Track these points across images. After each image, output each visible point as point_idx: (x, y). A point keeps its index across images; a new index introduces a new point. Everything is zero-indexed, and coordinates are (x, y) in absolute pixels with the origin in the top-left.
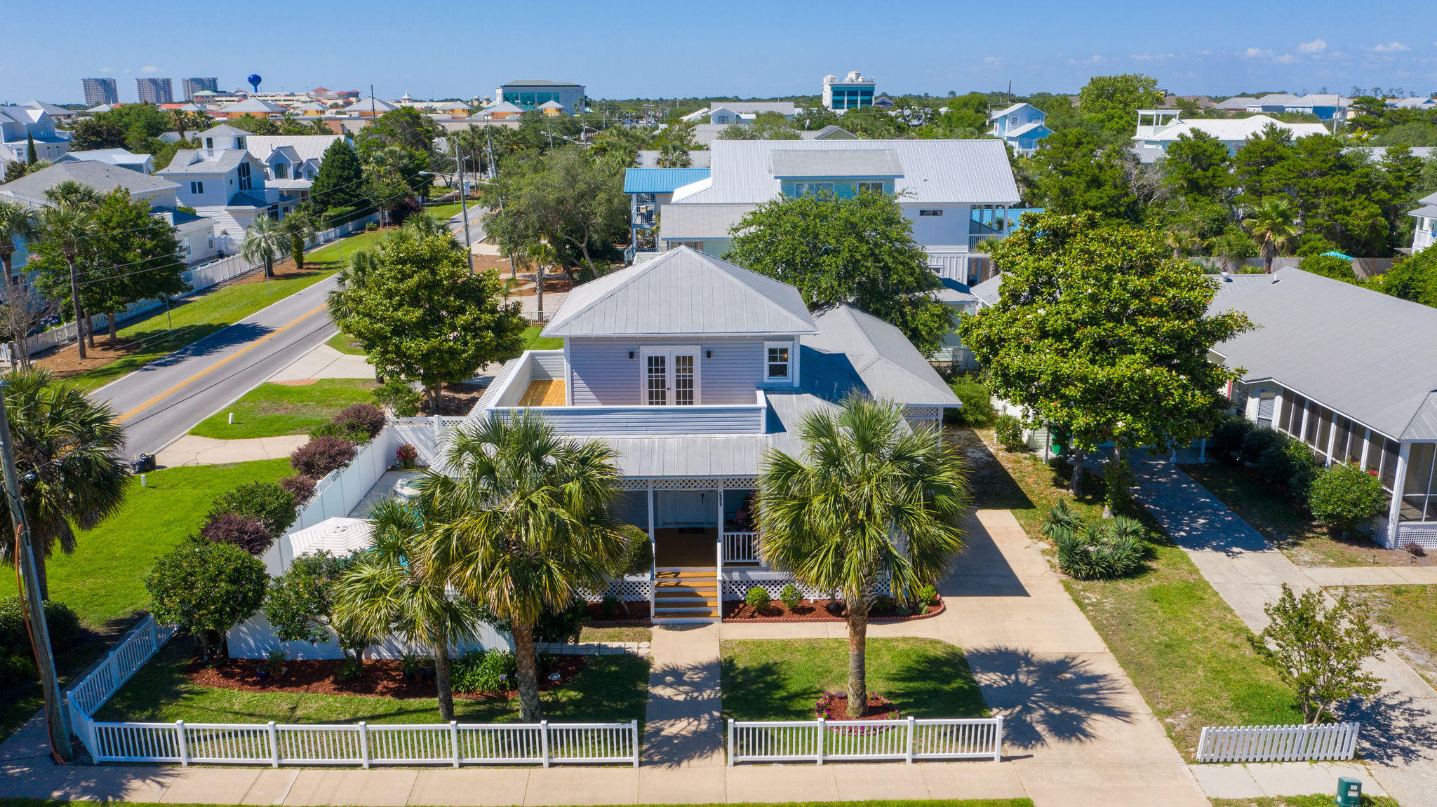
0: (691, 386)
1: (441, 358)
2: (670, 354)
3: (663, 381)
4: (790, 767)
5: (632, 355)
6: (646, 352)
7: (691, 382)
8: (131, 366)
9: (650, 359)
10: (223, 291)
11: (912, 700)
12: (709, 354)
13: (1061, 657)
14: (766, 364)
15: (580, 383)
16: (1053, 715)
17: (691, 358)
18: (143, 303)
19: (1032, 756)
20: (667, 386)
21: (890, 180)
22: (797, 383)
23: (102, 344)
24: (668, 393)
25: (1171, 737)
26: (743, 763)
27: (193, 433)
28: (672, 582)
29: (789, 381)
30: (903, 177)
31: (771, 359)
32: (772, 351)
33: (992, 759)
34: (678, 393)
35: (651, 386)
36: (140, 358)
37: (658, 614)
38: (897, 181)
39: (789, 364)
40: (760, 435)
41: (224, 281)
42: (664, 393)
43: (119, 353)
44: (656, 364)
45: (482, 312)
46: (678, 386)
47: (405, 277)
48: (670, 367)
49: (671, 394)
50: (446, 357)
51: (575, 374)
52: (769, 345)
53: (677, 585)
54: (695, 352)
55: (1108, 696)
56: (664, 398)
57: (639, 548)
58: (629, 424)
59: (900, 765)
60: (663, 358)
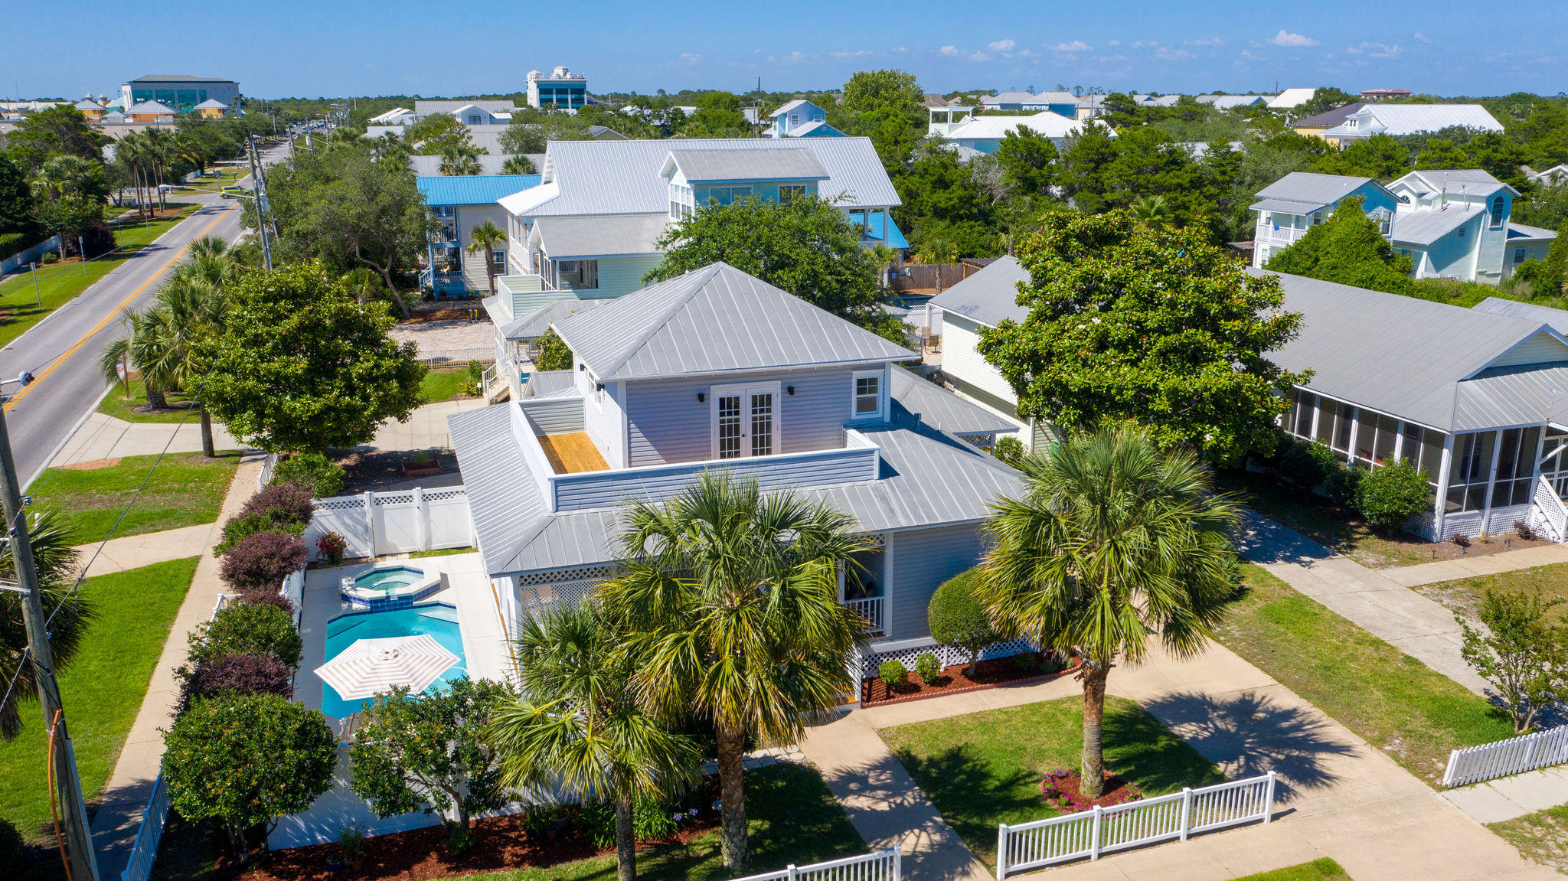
0: (769, 430)
1: (337, 419)
2: (745, 393)
3: (737, 427)
4: (1065, 869)
5: (701, 398)
6: (717, 392)
7: (769, 424)
9: (722, 400)
11: (1133, 767)
12: (791, 390)
14: (854, 396)
15: (638, 436)
16: (1279, 760)
17: (769, 397)
19: (1293, 810)
20: (742, 432)
21: (813, 182)
22: (887, 419)
24: (742, 440)
25: (1402, 765)
26: (1013, 873)
29: (879, 415)
30: (828, 178)
31: (860, 391)
32: (861, 382)
33: (1261, 821)
34: (754, 439)
35: (722, 434)
38: (821, 183)
39: (879, 395)
40: (874, 482)
42: (737, 441)
44: (729, 405)
46: (754, 431)
48: (746, 408)
49: (746, 443)
50: (344, 416)
51: (633, 426)
52: (858, 375)
54: (774, 388)
55: (1315, 731)
56: (737, 446)
59: (1176, 844)
60: (737, 399)
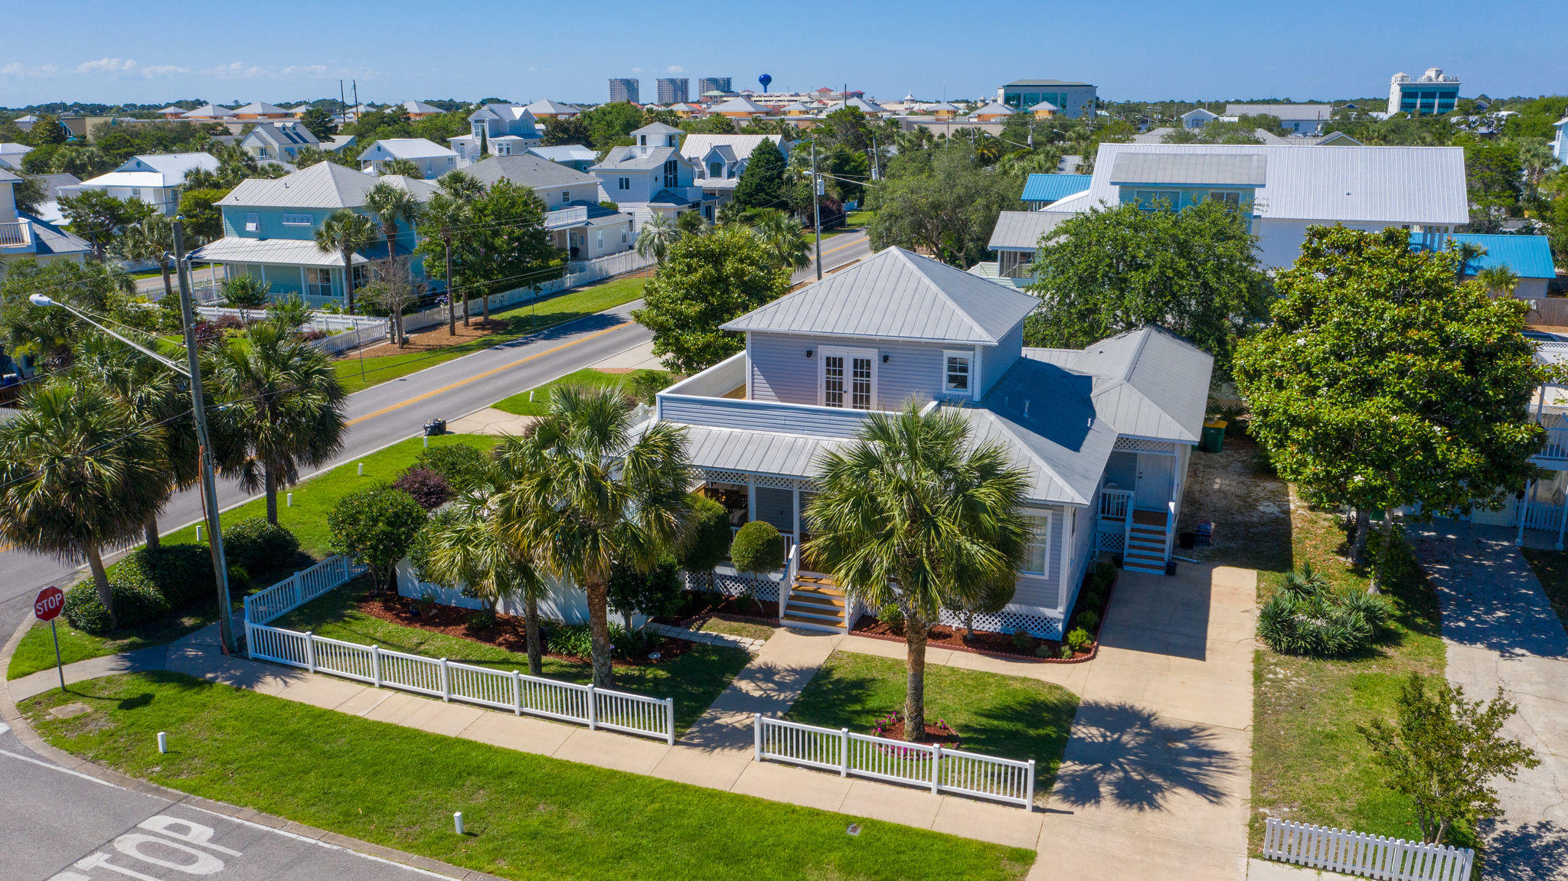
0: (868, 391)
2: (848, 355)
3: (841, 384)
4: (814, 773)
5: (809, 354)
6: (824, 352)
7: (868, 386)
8: (488, 345)
9: (828, 359)
10: (611, 283)
11: (984, 737)
12: (886, 359)
13: (1189, 725)
14: (945, 373)
15: (760, 379)
16: (1131, 779)
17: (868, 362)
19: (1072, 813)
20: (844, 389)
21: (1249, 189)
22: (977, 397)
23: (476, 324)
24: (844, 395)
25: (1251, 827)
26: (771, 761)
27: (495, 407)
28: (812, 587)
29: (970, 394)
30: (1263, 186)
31: (951, 369)
32: (952, 360)
33: (1023, 807)
34: (855, 397)
35: (828, 388)
36: (497, 338)
37: (787, 616)
38: (1257, 190)
39: (969, 375)
42: (840, 395)
43: (485, 332)
44: (834, 365)
46: (855, 389)
47: (690, 270)
48: (848, 369)
49: (848, 398)
51: (756, 369)
52: (949, 353)
53: (815, 591)
54: (872, 355)
55: (1210, 773)
56: (840, 401)
57: (763, 544)
58: (786, 423)
59: (925, 794)
60: (841, 360)
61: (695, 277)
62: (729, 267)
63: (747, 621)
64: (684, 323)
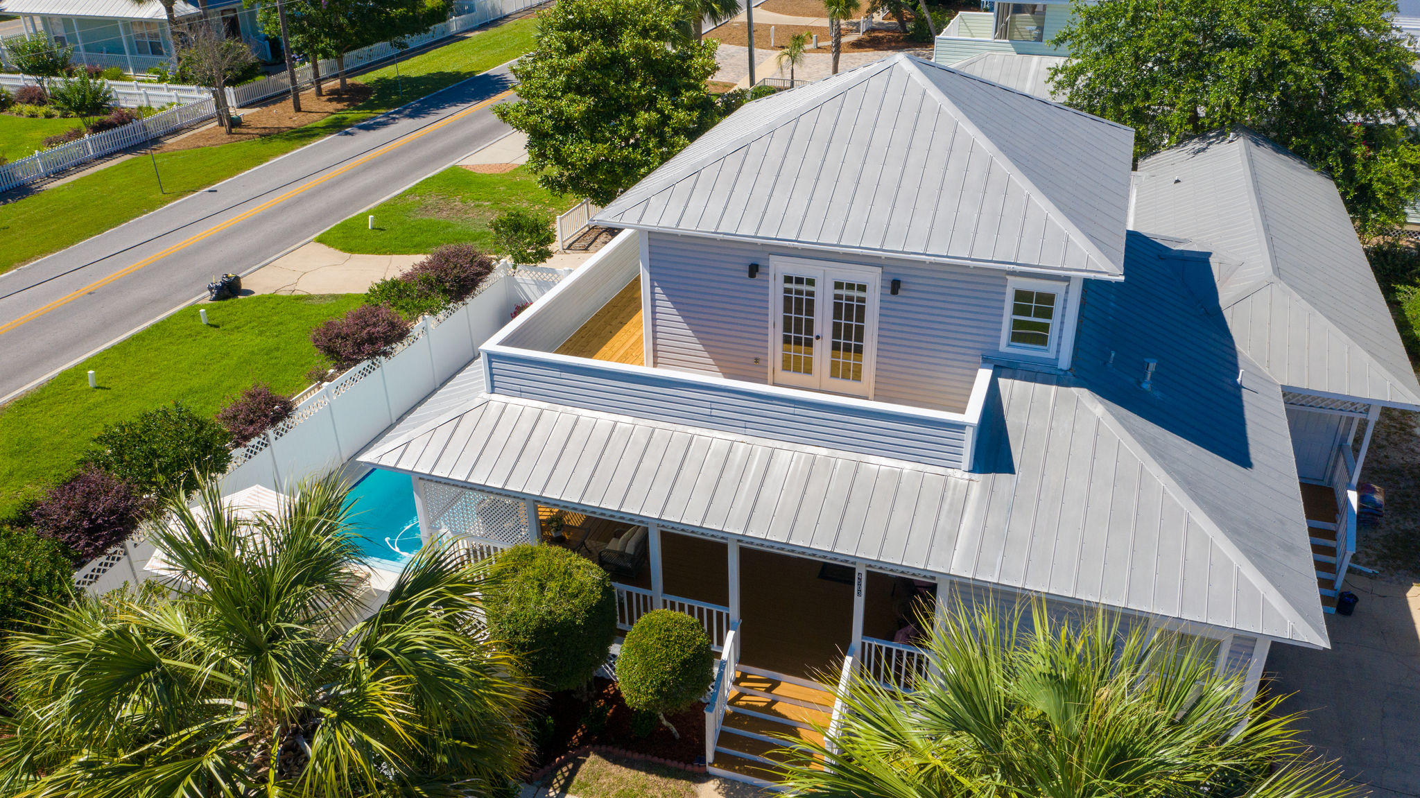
0: (860, 336)
2: (824, 277)
3: (810, 322)
5: (754, 270)
6: (781, 267)
7: (860, 329)
8: (337, 127)
9: (788, 280)
10: (507, 26)
12: (895, 286)
14: (1008, 316)
15: (667, 306)
17: (862, 289)
18: (381, 48)
20: (817, 331)
23: (333, 92)
24: (816, 343)
27: (320, 240)
28: (761, 699)
29: (1051, 355)
31: (1018, 310)
32: (1021, 296)
34: (836, 347)
36: (353, 115)
37: (720, 758)
39: (1054, 323)
40: (958, 473)
41: (518, 12)
42: (810, 342)
43: (339, 106)
44: (799, 290)
45: (676, 106)
46: (836, 334)
47: (572, 49)
48: (824, 298)
49: (821, 349)
51: (658, 290)
52: (1014, 284)
53: (768, 708)
54: (870, 278)
56: (809, 350)
58: (714, 412)
60: (811, 282)
61: (579, 58)
62: (627, 42)
63: (649, 769)
64: (565, 126)
